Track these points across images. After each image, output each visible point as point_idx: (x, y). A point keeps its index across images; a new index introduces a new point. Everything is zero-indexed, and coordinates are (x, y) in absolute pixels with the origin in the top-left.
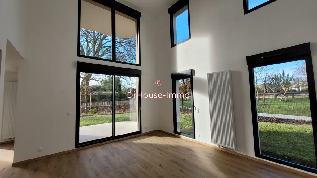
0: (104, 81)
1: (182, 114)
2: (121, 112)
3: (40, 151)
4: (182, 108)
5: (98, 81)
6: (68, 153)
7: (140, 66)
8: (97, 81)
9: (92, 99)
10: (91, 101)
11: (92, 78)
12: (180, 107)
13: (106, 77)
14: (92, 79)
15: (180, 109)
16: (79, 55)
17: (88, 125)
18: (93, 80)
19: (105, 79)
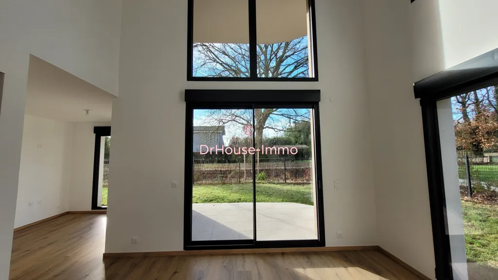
0: (287, 129)
1: (469, 204)
2: (305, 181)
3: (134, 242)
4: (466, 184)
5: (276, 130)
6: (170, 257)
7: (317, 80)
8: (274, 129)
9: (259, 158)
10: (258, 160)
11: (266, 125)
12: (461, 181)
13: (290, 123)
14: (268, 127)
15: (461, 187)
16: (190, 77)
17: (239, 201)
18: (270, 128)
19: (289, 126)
